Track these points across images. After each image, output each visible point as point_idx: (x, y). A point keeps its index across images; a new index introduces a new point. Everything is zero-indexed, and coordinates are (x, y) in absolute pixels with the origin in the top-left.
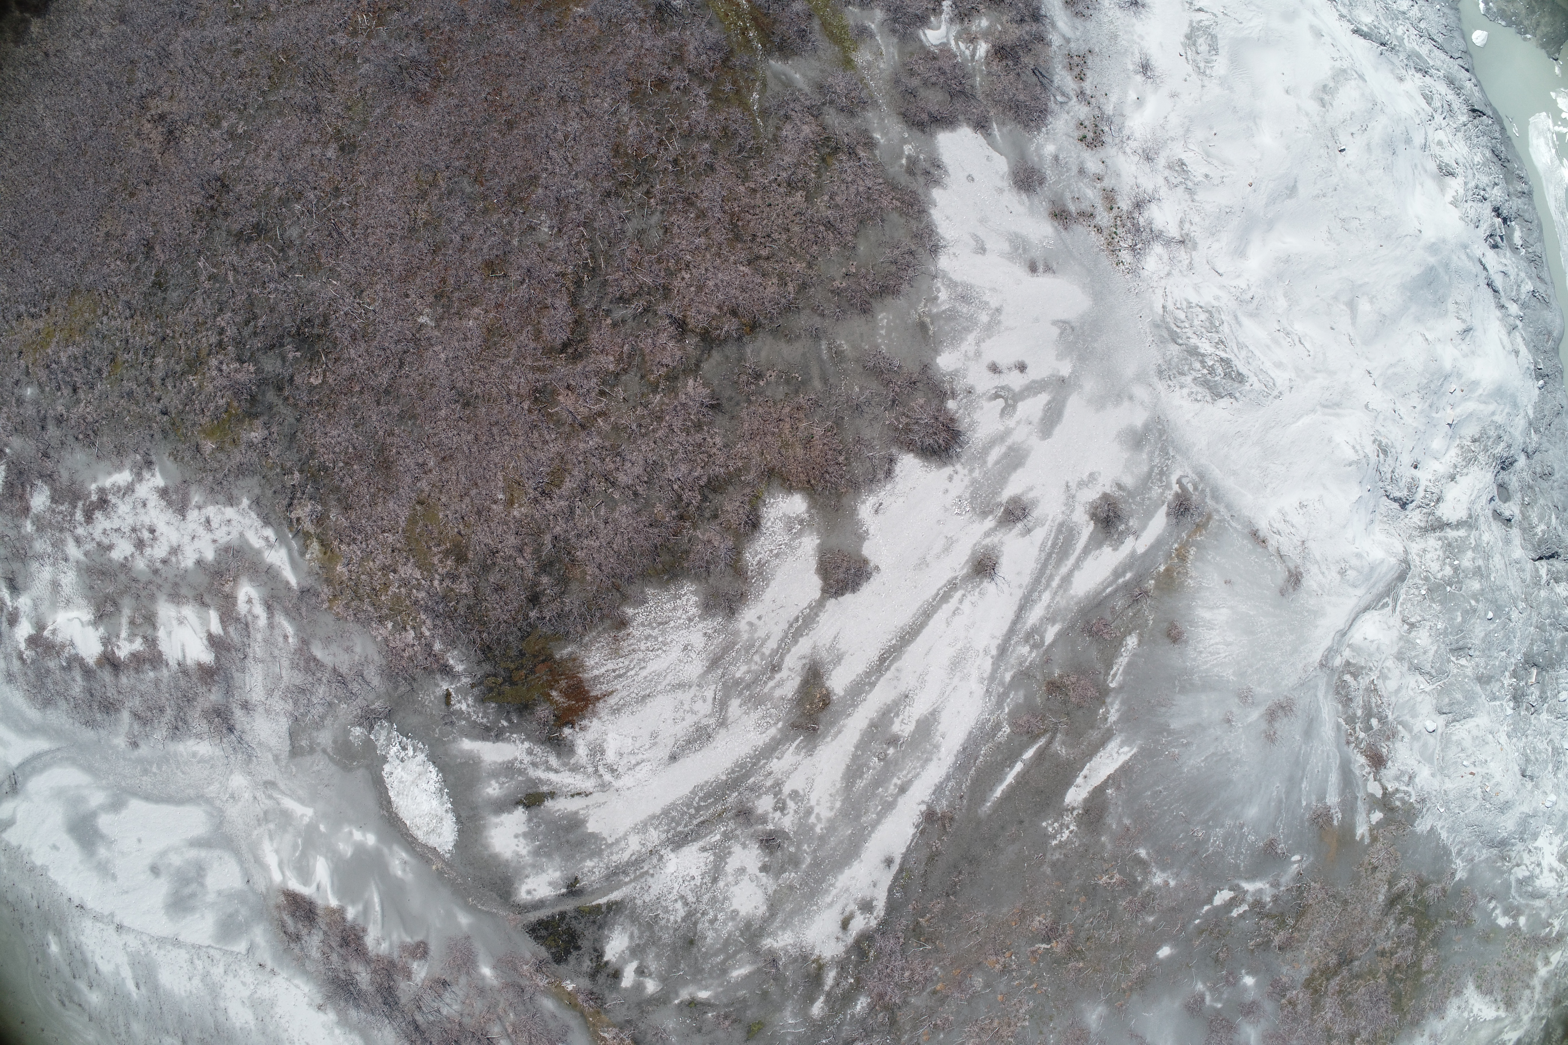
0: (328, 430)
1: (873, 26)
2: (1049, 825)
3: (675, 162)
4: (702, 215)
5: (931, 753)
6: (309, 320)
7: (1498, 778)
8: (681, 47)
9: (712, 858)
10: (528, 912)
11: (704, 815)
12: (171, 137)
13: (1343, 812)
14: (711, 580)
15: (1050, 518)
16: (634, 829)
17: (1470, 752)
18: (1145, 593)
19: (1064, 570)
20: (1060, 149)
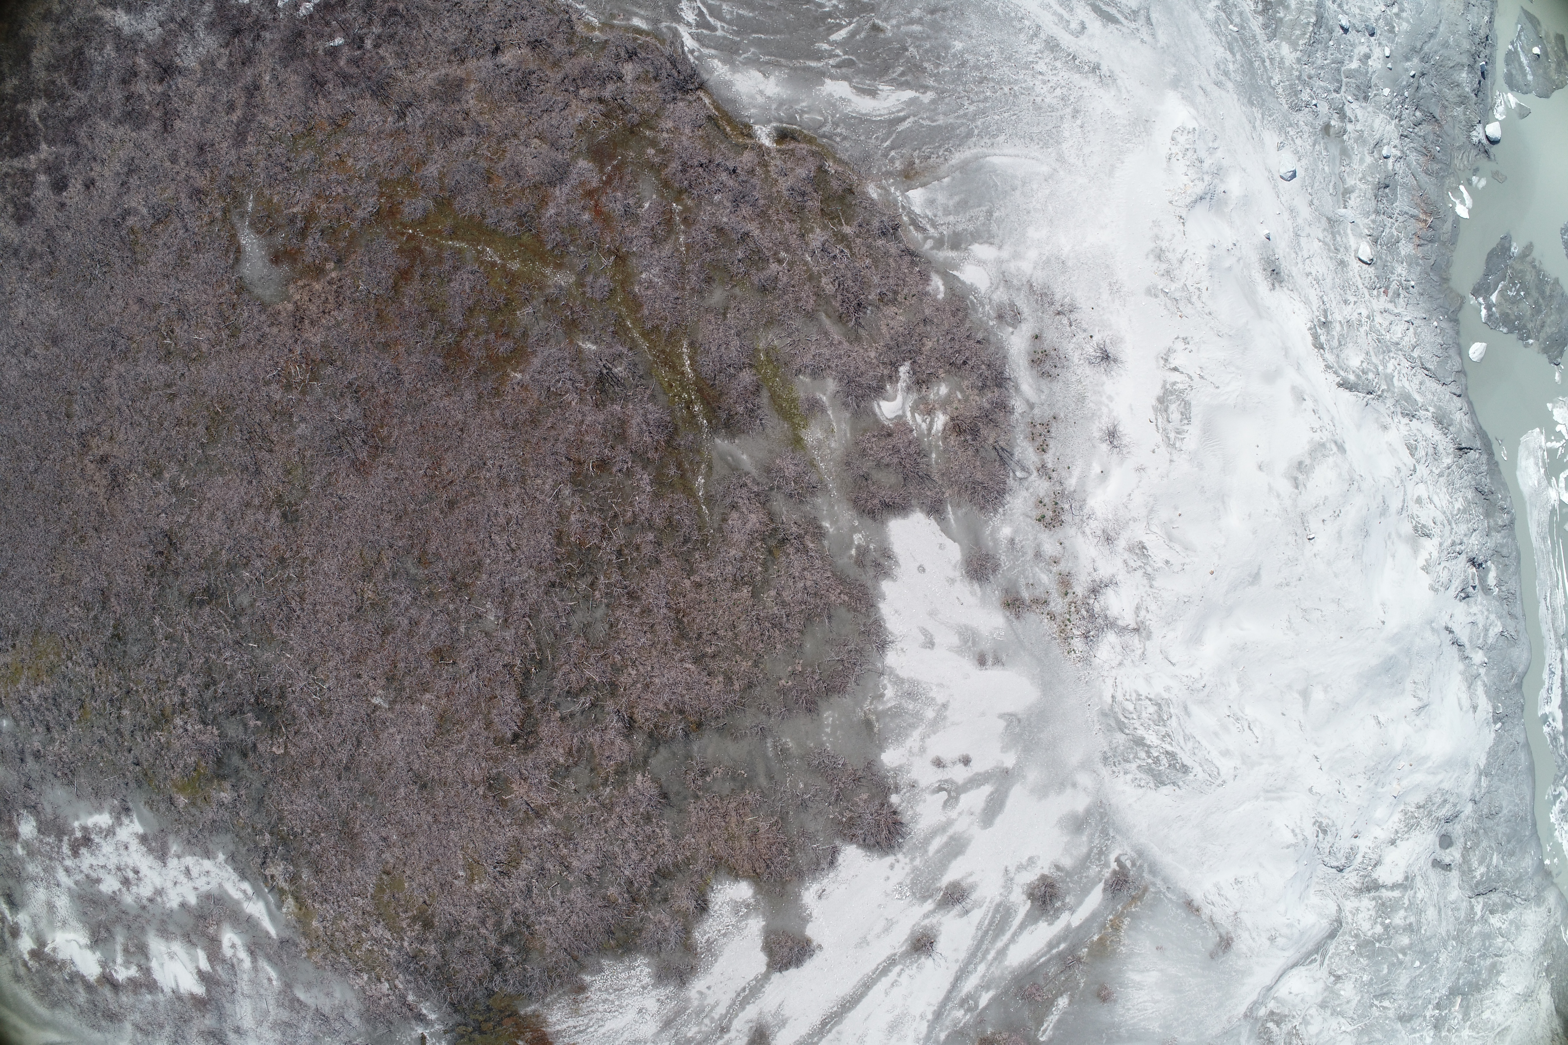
0: (293, 798)
1: (824, 399)
3: (620, 553)
4: (646, 611)
6: (266, 691)
8: (623, 423)
12: (116, 483)
14: (663, 955)
15: (988, 900)
18: (1079, 960)
19: (999, 944)
20: (1016, 531)
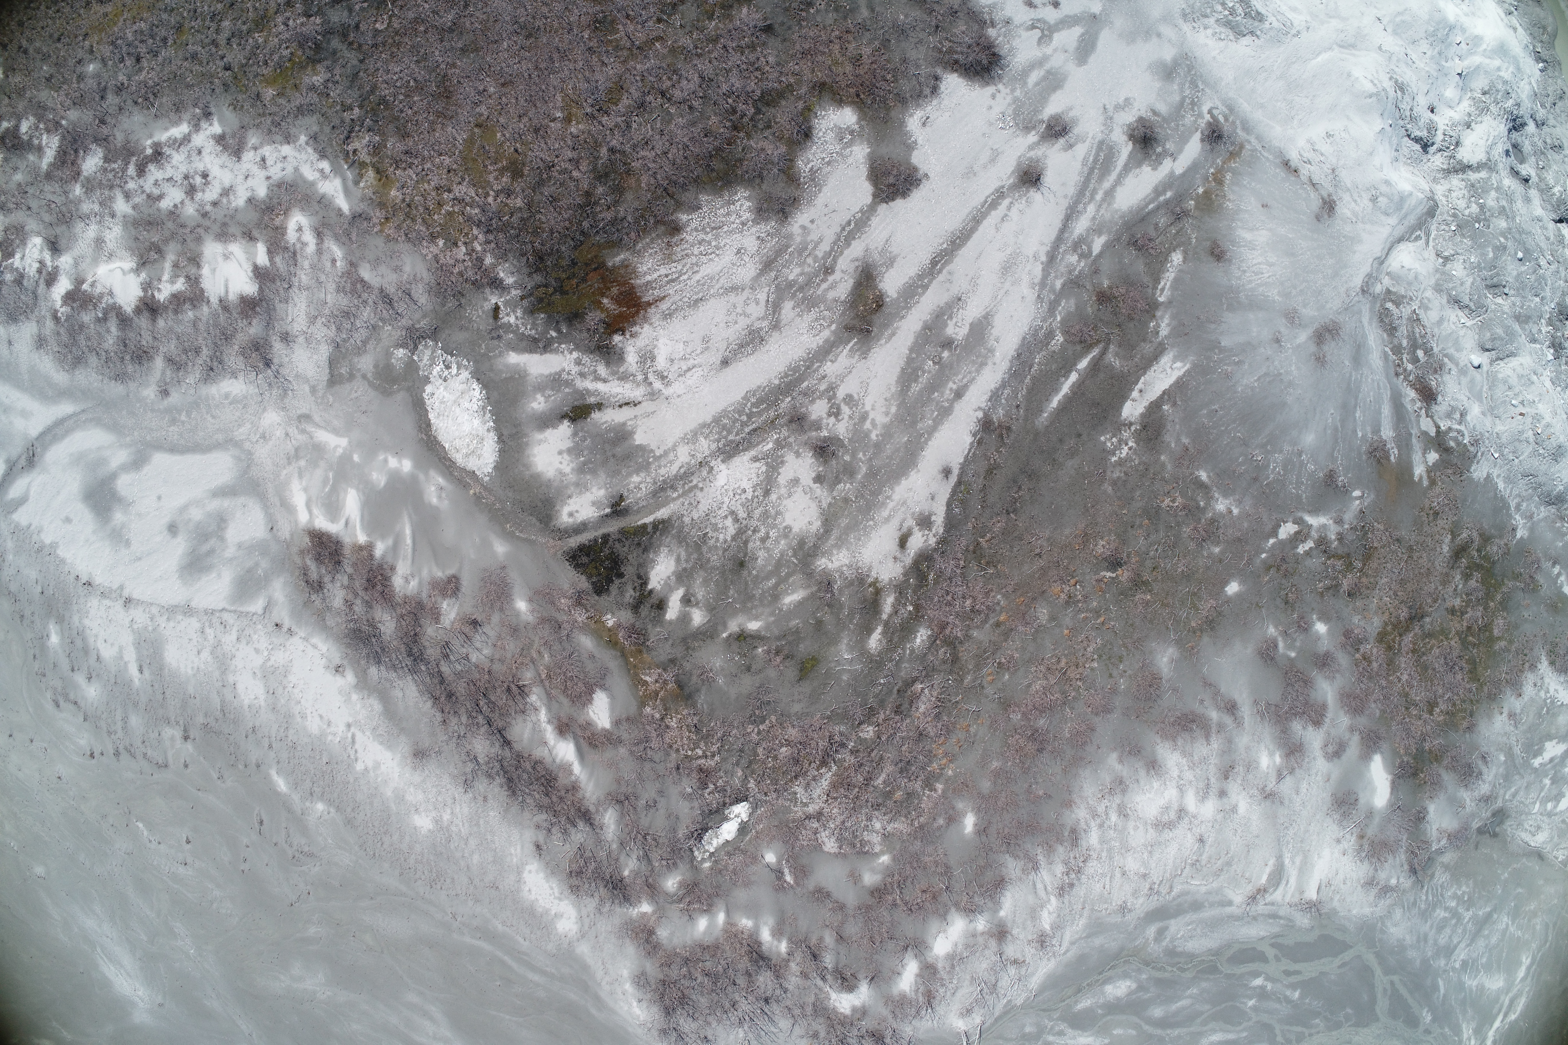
0: (390, 67)
2: (1107, 440)
5: (986, 357)
7: (1548, 418)
9: (764, 468)
10: (569, 537)
11: (757, 422)
13: (1399, 448)
14: (764, 187)
15: (1090, 135)
16: (683, 439)
17: (1517, 390)
18: (1185, 213)
19: (1107, 184)
